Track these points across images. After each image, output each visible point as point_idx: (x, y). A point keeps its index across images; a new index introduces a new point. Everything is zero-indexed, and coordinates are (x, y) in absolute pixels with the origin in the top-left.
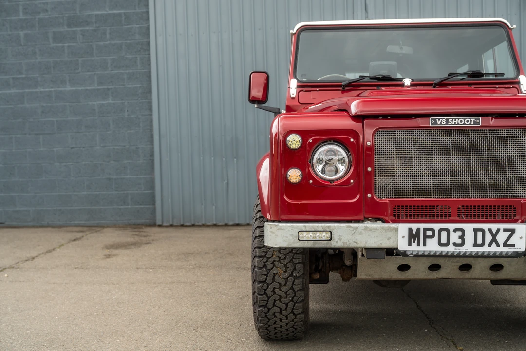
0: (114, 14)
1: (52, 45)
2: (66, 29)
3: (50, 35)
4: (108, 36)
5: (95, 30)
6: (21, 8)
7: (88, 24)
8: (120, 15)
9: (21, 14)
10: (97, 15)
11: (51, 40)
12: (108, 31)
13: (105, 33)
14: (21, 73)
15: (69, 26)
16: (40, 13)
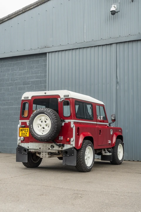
0: (37, 81)
1: (18, 91)
2: (22, 86)
3: (18, 88)
4: (34, 88)
5: (31, 86)
6: (10, 79)
7: (29, 84)
8: (38, 81)
9: (10, 81)
10: (32, 81)
11: (18, 90)
12: (35, 86)
13: (34, 87)
14: (9, 101)
15: (23, 85)
16: (15, 80)
